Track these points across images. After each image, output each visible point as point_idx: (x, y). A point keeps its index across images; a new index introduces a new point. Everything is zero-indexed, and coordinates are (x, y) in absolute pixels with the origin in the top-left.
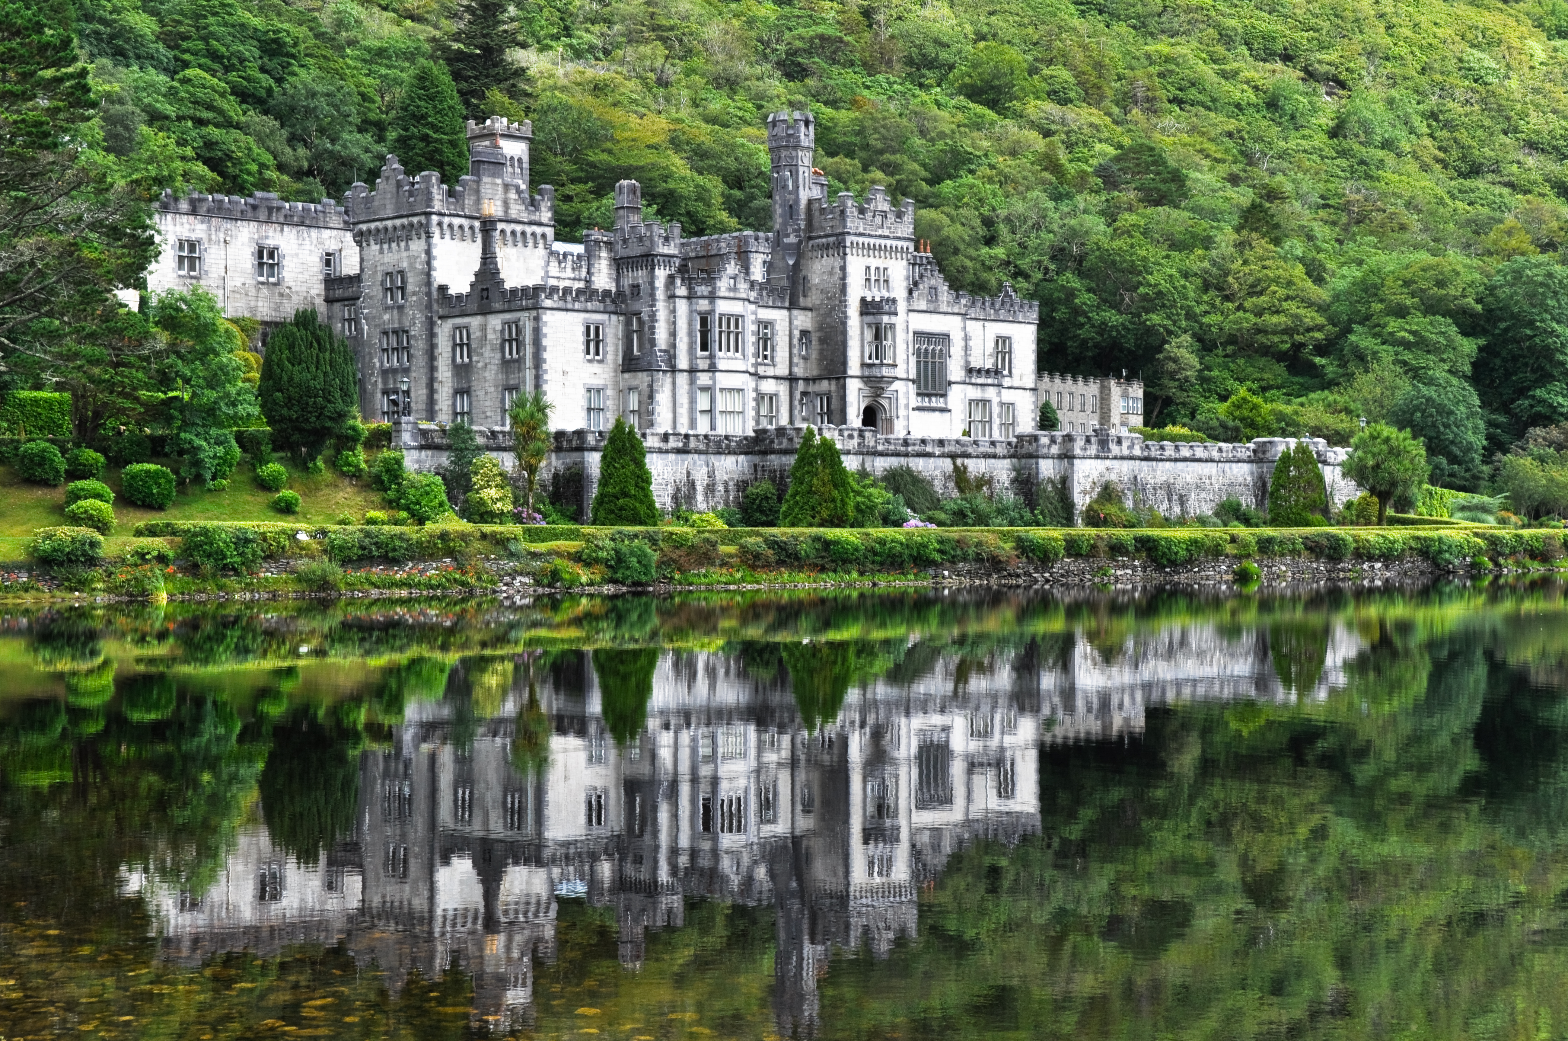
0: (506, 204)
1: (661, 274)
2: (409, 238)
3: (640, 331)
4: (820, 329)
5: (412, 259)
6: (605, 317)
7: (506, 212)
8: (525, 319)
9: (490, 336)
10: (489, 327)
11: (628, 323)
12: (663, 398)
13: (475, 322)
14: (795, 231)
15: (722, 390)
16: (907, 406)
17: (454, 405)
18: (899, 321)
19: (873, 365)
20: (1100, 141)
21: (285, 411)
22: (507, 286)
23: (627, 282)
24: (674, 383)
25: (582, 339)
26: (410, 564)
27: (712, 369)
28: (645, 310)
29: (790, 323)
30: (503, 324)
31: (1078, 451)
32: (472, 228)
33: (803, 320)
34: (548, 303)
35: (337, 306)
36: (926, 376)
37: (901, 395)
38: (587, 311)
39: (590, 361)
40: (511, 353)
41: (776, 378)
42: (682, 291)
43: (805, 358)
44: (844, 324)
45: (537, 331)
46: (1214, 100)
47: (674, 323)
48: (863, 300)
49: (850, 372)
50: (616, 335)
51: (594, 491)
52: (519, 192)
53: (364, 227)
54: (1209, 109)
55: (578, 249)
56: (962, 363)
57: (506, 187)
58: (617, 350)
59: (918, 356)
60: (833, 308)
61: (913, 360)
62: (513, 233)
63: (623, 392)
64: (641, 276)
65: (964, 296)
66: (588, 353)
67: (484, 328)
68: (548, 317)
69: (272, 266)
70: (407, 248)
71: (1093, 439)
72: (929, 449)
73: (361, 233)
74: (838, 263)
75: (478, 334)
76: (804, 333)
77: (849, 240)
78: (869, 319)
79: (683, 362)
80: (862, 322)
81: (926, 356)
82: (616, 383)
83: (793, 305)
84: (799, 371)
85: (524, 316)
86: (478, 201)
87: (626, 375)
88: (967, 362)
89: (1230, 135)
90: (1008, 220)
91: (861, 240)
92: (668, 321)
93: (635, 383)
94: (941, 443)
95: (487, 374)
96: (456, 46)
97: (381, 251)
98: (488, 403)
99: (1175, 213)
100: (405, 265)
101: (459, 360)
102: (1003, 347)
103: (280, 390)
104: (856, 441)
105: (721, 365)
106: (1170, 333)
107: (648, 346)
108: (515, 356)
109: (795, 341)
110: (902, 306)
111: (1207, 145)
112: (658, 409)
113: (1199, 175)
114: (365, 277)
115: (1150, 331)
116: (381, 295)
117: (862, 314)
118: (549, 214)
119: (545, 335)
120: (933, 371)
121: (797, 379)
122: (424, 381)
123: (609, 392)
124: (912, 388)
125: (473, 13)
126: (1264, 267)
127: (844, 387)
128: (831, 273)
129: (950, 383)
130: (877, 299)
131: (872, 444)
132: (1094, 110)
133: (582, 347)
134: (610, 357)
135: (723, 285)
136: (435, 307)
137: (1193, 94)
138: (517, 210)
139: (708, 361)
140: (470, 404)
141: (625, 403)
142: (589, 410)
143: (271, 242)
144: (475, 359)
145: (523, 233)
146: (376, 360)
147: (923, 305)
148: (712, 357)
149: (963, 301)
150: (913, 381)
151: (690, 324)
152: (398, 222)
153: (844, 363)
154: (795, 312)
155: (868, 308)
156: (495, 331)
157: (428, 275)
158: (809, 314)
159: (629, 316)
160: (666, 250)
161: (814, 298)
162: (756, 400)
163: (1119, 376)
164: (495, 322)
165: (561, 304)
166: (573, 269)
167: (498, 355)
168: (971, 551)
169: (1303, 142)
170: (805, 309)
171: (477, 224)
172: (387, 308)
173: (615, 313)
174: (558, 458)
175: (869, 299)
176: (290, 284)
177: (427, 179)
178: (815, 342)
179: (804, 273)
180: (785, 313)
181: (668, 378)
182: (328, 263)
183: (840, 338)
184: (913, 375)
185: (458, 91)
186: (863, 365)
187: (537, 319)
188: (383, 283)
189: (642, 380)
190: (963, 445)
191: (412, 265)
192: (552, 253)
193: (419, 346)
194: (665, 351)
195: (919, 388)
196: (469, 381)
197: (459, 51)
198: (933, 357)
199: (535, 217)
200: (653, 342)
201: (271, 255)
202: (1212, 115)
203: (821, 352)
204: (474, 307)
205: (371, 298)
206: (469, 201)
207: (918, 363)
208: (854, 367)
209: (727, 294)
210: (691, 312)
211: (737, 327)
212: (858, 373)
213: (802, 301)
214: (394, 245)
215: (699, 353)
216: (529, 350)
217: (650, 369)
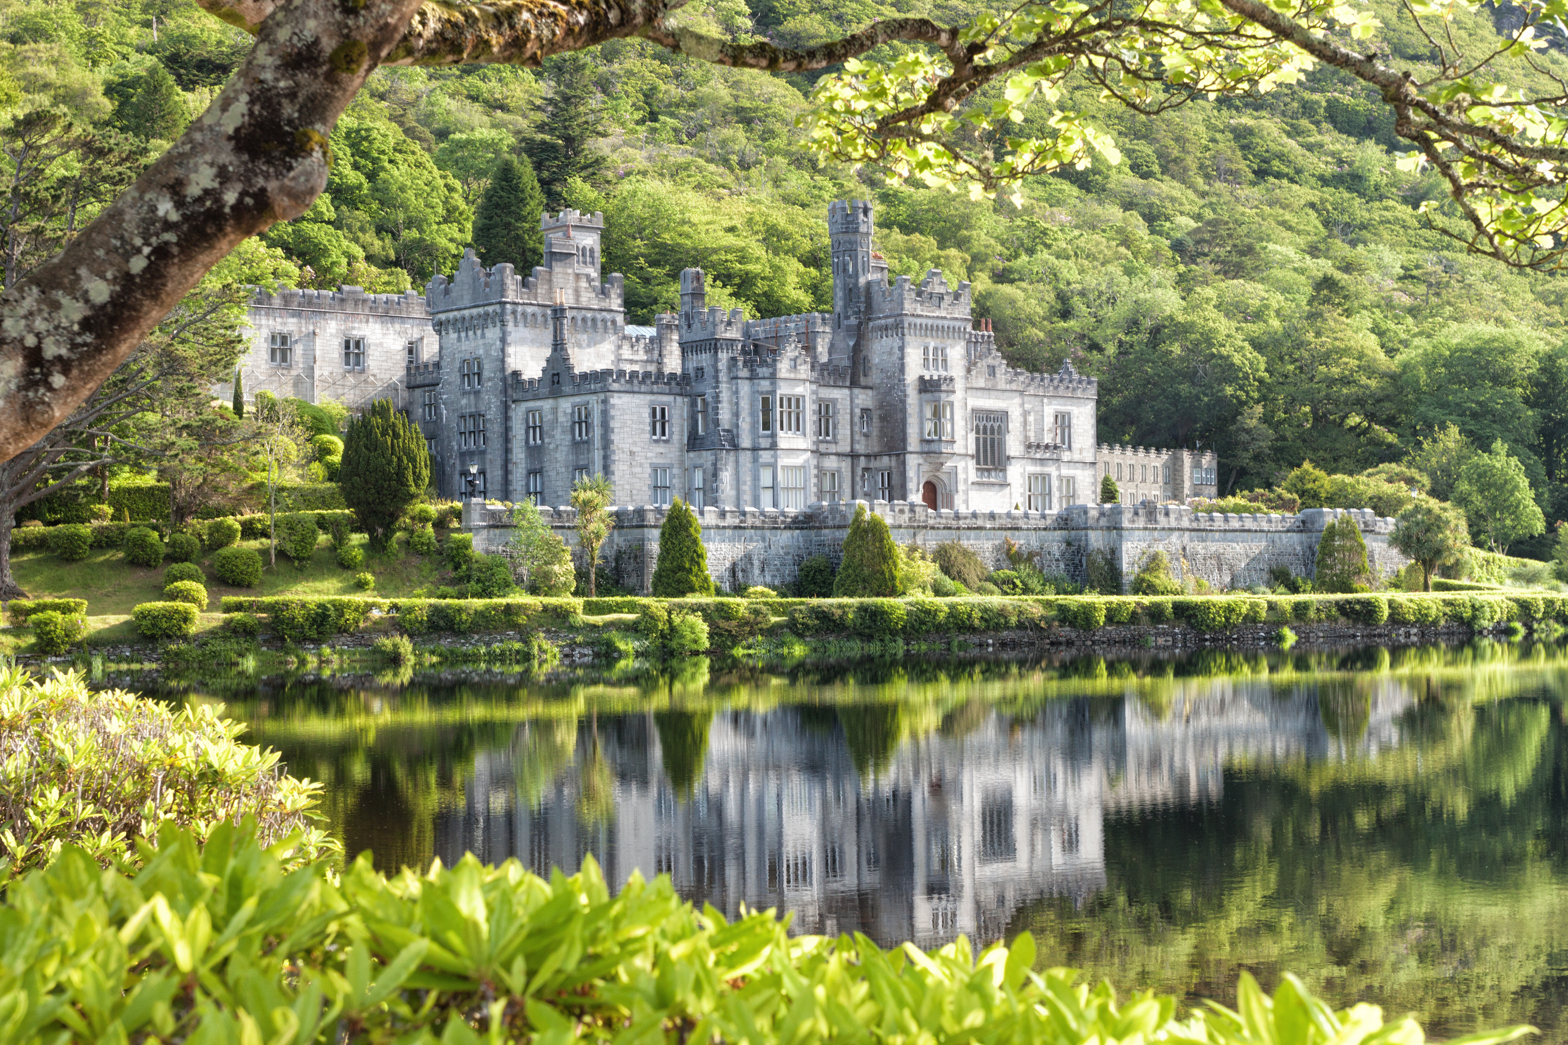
0: (577, 292)
1: (724, 356)
2: (484, 327)
3: (704, 412)
4: (881, 407)
5: (488, 347)
6: (670, 398)
7: (577, 300)
8: (594, 401)
9: (561, 419)
10: (560, 410)
11: (693, 404)
12: (726, 476)
13: (547, 405)
14: (855, 313)
15: (783, 467)
16: (966, 480)
17: (528, 485)
18: (957, 398)
19: (933, 441)
20: (1182, 213)
21: (362, 494)
22: (577, 371)
23: (691, 365)
24: (737, 462)
25: (648, 420)
26: (476, 637)
27: (773, 447)
28: (709, 391)
29: (852, 401)
30: (573, 407)
31: (1126, 524)
32: (544, 315)
33: (864, 399)
34: (615, 386)
35: (418, 392)
36: (985, 451)
37: (960, 471)
38: (652, 393)
39: (656, 441)
40: (580, 435)
41: (838, 454)
42: (744, 373)
43: (866, 435)
44: (903, 402)
45: (605, 414)
46: (1298, 171)
47: (737, 404)
48: (921, 378)
49: (910, 449)
50: (682, 416)
51: (653, 567)
52: (589, 279)
53: (443, 317)
54: (1292, 180)
55: (649, 332)
56: (1021, 438)
57: (578, 276)
58: (682, 431)
59: (978, 432)
60: (892, 387)
61: (972, 437)
62: (584, 320)
63: (687, 471)
64: (704, 359)
65: (1021, 374)
66: (654, 433)
67: (555, 411)
68: (616, 400)
69: (358, 355)
70: (483, 336)
71: (1140, 512)
72: (980, 523)
73: (440, 323)
74: (897, 343)
75: (550, 417)
76: (865, 411)
77: (907, 321)
78: (928, 396)
79: (745, 441)
80: (920, 400)
81: (985, 432)
82: (682, 462)
83: (854, 384)
84: (860, 448)
85: (593, 398)
86: (551, 289)
87: (692, 454)
88: (1026, 437)
89: (1312, 205)
90: (1083, 294)
91: (918, 321)
92: (730, 402)
93: (699, 462)
94: (992, 516)
95: (558, 455)
96: (539, 137)
97: (459, 339)
98: (559, 483)
99: (1249, 286)
100: (481, 352)
101: (532, 442)
102: (1063, 422)
103: (358, 475)
104: (907, 516)
105: (782, 444)
106: (1242, 403)
107: (711, 426)
108: (584, 437)
109: (857, 419)
110: (959, 385)
111: (1288, 216)
112: (722, 487)
113: (1278, 247)
114: (443, 364)
115: (1222, 401)
116: (459, 381)
117: (921, 391)
118: (619, 301)
119: (613, 417)
120: (992, 446)
121: (859, 456)
122: (499, 462)
123: (675, 471)
124: (972, 464)
125: (556, 105)
126: (1336, 339)
127: (904, 463)
128: (890, 353)
129: (1008, 458)
130: (935, 378)
131: (923, 518)
132: (1175, 184)
133: (648, 428)
134: (676, 437)
135: (783, 367)
136: (510, 391)
137: (1276, 165)
138: (589, 299)
139: (770, 440)
140: (543, 484)
141: (691, 480)
142: (656, 487)
143: (357, 333)
144: (546, 440)
145: (594, 320)
146: (454, 443)
147: (981, 383)
148: (773, 436)
149: (1021, 378)
150: (972, 456)
151: (752, 405)
152: (475, 311)
153: (904, 440)
154: (856, 391)
155: (927, 387)
156: (565, 414)
157: (503, 361)
158: (870, 392)
159: (693, 398)
160: (728, 335)
161: (875, 378)
162: (817, 476)
163: (1191, 448)
164: (566, 405)
165: (628, 387)
166: (646, 352)
167: (569, 437)
168: (1013, 620)
169: (1386, 213)
170: (865, 387)
171: (549, 312)
172: (465, 393)
173: (681, 395)
174: (620, 535)
175: (927, 378)
176: (376, 371)
177: (502, 271)
178: (875, 420)
179: (864, 353)
180: (846, 392)
181: (732, 457)
182: (410, 351)
183: (899, 416)
184: (972, 449)
185: (539, 181)
186: (923, 441)
187: (605, 402)
188: (461, 369)
189: (707, 457)
190: (1014, 518)
191: (487, 352)
192: (625, 337)
193: (495, 430)
194: (728, 431)
195: (978, 463)
196: (541, 462)
197: (544, 142)
198: (992, 433)
199: (605, 305)
200: (717, 423)
201: (358, 344)
202: (1295, 187)
203: (881, 429)
204: (546, 391)
205: (450, 384)
206: (542, 290)
207: (977, 439)
208: (913, 443)
209: (787, 375)
210: (754, 392)
211: (798, 407)
212: (918, 449)
213: (863, 381)
214: (471, 333)
215: (762, 432)
216: (597, 432)
217: (716, 447)
